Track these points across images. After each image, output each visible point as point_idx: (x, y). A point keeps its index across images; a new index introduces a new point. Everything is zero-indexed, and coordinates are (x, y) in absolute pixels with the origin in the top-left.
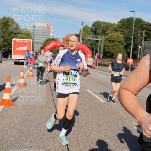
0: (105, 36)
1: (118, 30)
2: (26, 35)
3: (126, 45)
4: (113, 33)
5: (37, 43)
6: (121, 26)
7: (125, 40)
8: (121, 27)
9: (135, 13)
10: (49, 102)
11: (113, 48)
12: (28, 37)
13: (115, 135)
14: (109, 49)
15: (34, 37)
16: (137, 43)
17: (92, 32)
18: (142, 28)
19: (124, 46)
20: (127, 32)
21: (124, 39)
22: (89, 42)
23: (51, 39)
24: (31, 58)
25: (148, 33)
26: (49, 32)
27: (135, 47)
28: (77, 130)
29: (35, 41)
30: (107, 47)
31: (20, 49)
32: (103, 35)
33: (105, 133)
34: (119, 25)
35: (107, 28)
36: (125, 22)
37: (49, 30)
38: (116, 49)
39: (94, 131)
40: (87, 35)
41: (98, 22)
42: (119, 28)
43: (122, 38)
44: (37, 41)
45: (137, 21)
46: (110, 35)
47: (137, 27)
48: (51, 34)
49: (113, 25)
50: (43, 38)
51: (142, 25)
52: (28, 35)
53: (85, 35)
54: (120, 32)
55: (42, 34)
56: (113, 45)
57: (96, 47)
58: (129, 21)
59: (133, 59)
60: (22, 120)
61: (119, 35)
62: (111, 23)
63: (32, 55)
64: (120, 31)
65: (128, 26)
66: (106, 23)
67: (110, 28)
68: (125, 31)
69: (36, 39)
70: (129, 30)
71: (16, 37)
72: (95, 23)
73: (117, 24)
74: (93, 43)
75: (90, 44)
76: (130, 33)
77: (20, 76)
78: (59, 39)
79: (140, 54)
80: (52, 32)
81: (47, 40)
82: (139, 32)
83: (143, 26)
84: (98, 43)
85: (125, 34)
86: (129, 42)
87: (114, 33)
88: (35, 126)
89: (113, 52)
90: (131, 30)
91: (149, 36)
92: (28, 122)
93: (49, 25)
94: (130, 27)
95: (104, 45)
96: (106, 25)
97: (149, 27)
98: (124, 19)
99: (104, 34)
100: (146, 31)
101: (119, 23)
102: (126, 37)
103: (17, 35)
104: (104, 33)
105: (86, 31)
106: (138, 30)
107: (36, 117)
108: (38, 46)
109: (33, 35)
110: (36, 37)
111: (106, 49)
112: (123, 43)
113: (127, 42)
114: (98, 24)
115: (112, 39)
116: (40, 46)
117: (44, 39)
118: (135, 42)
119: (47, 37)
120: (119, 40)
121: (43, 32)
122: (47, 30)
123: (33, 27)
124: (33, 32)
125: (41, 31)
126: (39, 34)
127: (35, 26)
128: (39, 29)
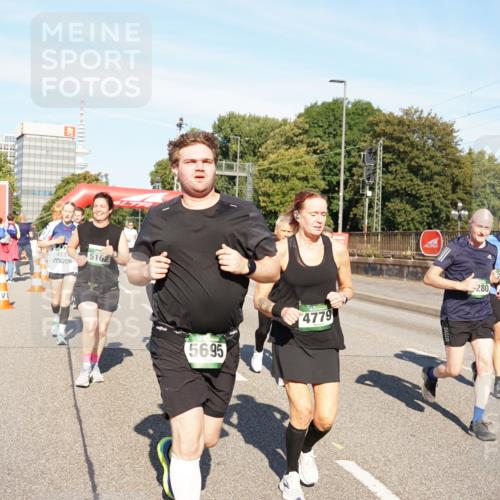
0: (258, 161)
1: (297, 142)
3: (327, 188)
4: (282, 151)
5: (33, 192)
6: (307, 126)
7: (324, 174)
8: (306, 132)
9: (345, 85)
10: (58, 391)
11: (283, 200)
13: (269, 492)
14: (272, 202)
15: (21, 172)
16: (358, 181)
18: (375, 132)
20: (326, 146)
21: (318, 171)
23: (79, 175)
24: (4, 245)
25: (393, 146)
26: (72, 154)
27: (355, 195)
29: (24, 184)
30: (265, 199)
32: (251, 158)
33: (235, 487)
34: (300, 126)
35: (263, 135)
36: (319, 114)
37: (72, 147)
41: (232, 116)
42: (300, 134)
43: (313, 166)
44: (31, 184)
45: (357, 109)
46: (272, 157)
47: (359, 130)
48: (79, 160)
49: (281, 125)
50: (51, 173)
51: (372, 124)
54: (303, 149)
55: (49, 161)
56: (285, 190)
58: (333, 110)
59: (347, 235)
61: (302, 157)
62: (274, 119)
63: (6, 233)
64: (305, 145)
65: (330, 125)
66: (258, 120)
67: (272, 134)
68: (321, 142)
69: (28, 180)
70: (333, 141)
72: (222, 121)
73: (295, 122)
76: (337, 151)
78: (106, 175)
79: (370, 215)
80: (82, 154)
81: (66, 182)
82: (363, 144)
83: (377, 125)
84: (235, 184)
85: (322, 152)
86: (334, 179)
87: (287, 150)
90: (338, 139)
91: (398, 157)
93: (70, 131)
94: (335, 130)
95: (255, 191)
96: (258, 125)
97: (396, 127)
98: (316, 104)
99: (255, 154)
100: (388, 143)
101: (301, 120)
102: (323, 161)
104: (253, 150)
106: (362, 138)
108: (36, 200)
109: (17, 166)
110: (29, 172)
111: (262, 204)
112: (315, 182)
113: (328, 178)
114: (234, 122)
115: (281, 170)
116: (44, 201)
117: (54, 177)
118: (355, 178)
119: (66, 170)
120: (303, 172)
121: (50, 153)
122: (66, 146)
123: (18, 138)
124: (16, 154)
125: (44, 152)
126: (38, 160)
127: (22, 135)
128: (38, 144)
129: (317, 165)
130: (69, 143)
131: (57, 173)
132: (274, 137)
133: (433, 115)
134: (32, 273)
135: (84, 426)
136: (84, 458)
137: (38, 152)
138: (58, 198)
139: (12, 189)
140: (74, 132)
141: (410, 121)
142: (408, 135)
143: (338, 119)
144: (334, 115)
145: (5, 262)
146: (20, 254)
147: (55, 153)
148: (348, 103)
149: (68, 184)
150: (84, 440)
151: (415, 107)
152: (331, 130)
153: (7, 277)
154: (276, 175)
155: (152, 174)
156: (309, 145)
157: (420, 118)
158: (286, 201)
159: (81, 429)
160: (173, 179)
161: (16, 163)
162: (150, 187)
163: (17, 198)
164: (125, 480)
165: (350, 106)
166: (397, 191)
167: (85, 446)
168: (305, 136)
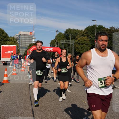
0: (75, 40)
1: (85, 35)
2: (13, 41)
3: (92, 46)
5: (23, 48)
6: (87, 32)
7: (91, 43)
8: (87, 33)
9: (96, 22)
11: (81, 49)
12: (15, 43)
14: (79, 50)
15: (20, 43)
17: (65, 37)
19: (90, 48)
22: (63, 45)
23: (33, 44)
26: (32, 39)
28: (45, 116)
29: (21, 46)
30: (77, 49)
31: (7, 53)
33: (67, 117)
34: (86, 31)
35: (77, 34)
36: (90, 29)
37: (32, 37)
38: (84, 50)
39: (59, 116)
40: (61, 40)
41: (69, 29)
42: (86, 34)
43: (88, 41)
44: (22, 46)
45: (99, 27)
46: (79, 39)
48: (33, 40)
49: (81, 31)
52: (15, 42)
53: (59, 40)
54: (86, 37)
56: (82, 47)
57: (68, 49)
58: (93, 28)
60: (1, 110)
61: (86, 39)
62: (79, 30)
63: (16, 57)
66: (75, 30)
68: (91, 35)
69: (21, 45)
70: (93, 35)
71: (5, 43)
72: (67, 30)
73: (84, 31)
74: (66, 46)
75: (63, 47)
76: (94, 37)
77: (5, 75)
80: (34, 39)
85: (91, 38)
86: (94, 44)
87: (82, 37)
88: (11, 114)
89: (82, 52)
92: (6, 112)
93: (31, 33)
94: (94, 32)
95: (75, 47)
96: (75, 32)
97: (109, 32)
98: (89, 26)
99: (75, 39)
102: (91, 40)
103: (6, 42)
105: (60, 37)
107: (13, 107)
108: (23, 50)
109: (19, 42)
111: (77, 50)
112: (89, 45)
113: (92, 44)
114: (70, 31)
116: (25, 50)
119: (30, 43)
120: (86, 43)
121: (27, 39)
122: (30, 37)
123: (19, 35)
124: (19, 39)
125: (25, 38)
126: (24, 40)
127: (20, 34)
128: (24, 36)
129: (90, 41)
130: (31, 36)
131: (28, 43)
132: (79, 34)
133: (118, 28)
134: (22, 67)
135: (32, 102)
136: (31, 110)
137: (24, 38)
138: (28, 49)
139: (17, 47)
140: (32, 34)
141: (112, 30)
142: (112, 33)
143: (94, 30)
144: (94, 29)
145: (15, 64)
146: (19, 62)
147: (28, 39)
148: (97, 26)
149: (31, 46)
150: (32, 106)
151: (113, 27)
152: (93, 32)
153: (16, 68)
154: (80, 43)
155: (50, 43)
156: (88, 36)
157: (115, 29)
158: (82, 50)
159: (31, 103)
160: (55, 44)
161: (19, 41)
162: (50, 46)
163: (19, 49)
164: (41, 115)
165: (97, 27)
166: (109, 47)
167: (32, 107)
168: (87, 34)
